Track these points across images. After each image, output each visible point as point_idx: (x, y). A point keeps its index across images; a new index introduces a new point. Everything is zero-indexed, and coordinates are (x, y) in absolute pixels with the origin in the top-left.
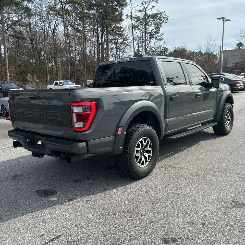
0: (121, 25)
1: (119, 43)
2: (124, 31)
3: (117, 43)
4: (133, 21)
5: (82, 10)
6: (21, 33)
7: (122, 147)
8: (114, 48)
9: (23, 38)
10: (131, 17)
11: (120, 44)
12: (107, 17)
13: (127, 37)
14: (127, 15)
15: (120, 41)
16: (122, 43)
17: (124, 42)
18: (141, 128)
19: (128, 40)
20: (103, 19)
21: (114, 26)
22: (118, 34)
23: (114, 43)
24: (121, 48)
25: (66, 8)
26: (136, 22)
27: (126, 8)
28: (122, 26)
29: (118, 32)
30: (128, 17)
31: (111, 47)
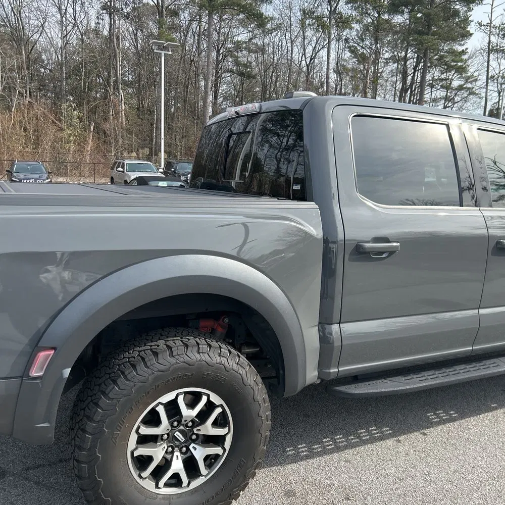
0: (464, 48)
1: (452, 89)
2: (470, 61)
3: (447, 88)
4: (492, 37)
5: (376, 15)
6: (248, 65)
7: (49, 422)
8: (440, 98)
9: (250, 76)
10: (489, 28)
11: (456, 89)
12: (429, 28)
13: (476, 74)
14: (479, 24)
15: (456, 83)
16: (460, 88)
17: (465, 86)
18: (196, 349)
19: (476, 80)
20: (420, 33)
21: (447, 48)
22: (453, 67)
23: (442, 87)
24: (457, 99)
25: (337, 12)
26: (500, 40)
27: (480, 6)
28: (467, 49)
29: (453, 64)
30: (483, 28)
31: (433, 97)
